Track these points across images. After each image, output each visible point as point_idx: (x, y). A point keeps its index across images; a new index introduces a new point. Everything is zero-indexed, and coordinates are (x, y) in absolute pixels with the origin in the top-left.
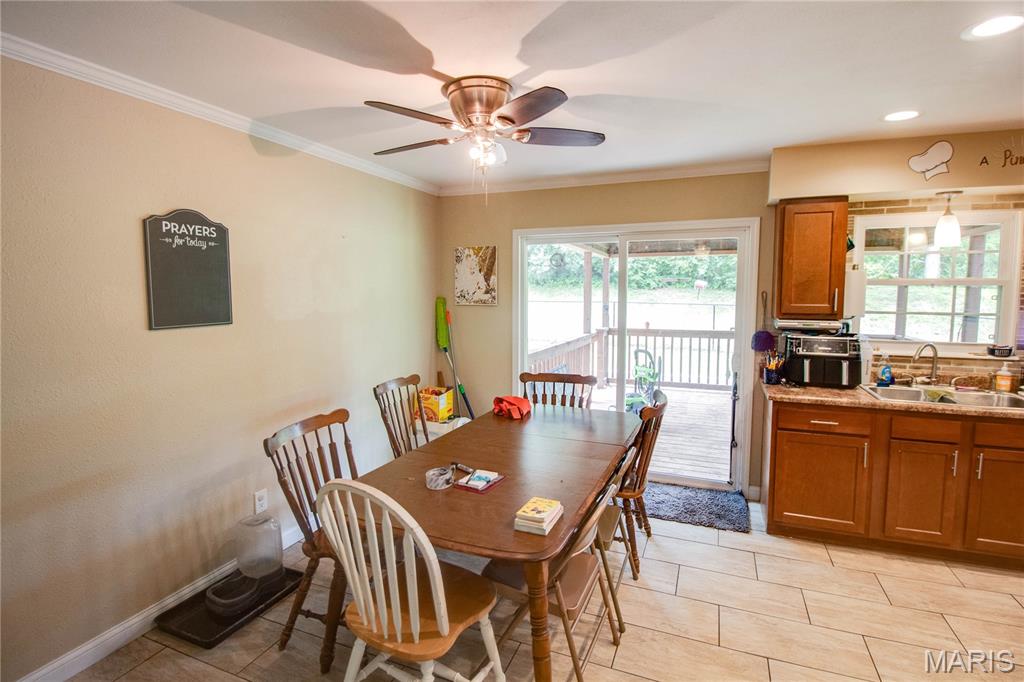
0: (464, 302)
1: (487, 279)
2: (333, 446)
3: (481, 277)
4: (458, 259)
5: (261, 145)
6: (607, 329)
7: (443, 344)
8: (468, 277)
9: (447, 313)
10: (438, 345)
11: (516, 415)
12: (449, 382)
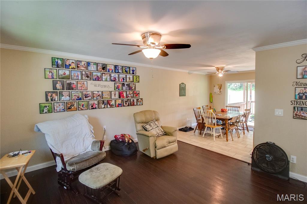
0: (215, 94)
1: (220, 90)
2: (199, 112)
3: (219, 90)
4: (214, 86)
5: (189, 73)
6: (251, 101)
7: (211, 101)
8: (216, 90)
9: (212, 96)
10: (210, 101)
11: (225, 111)
12: (212, 107)
